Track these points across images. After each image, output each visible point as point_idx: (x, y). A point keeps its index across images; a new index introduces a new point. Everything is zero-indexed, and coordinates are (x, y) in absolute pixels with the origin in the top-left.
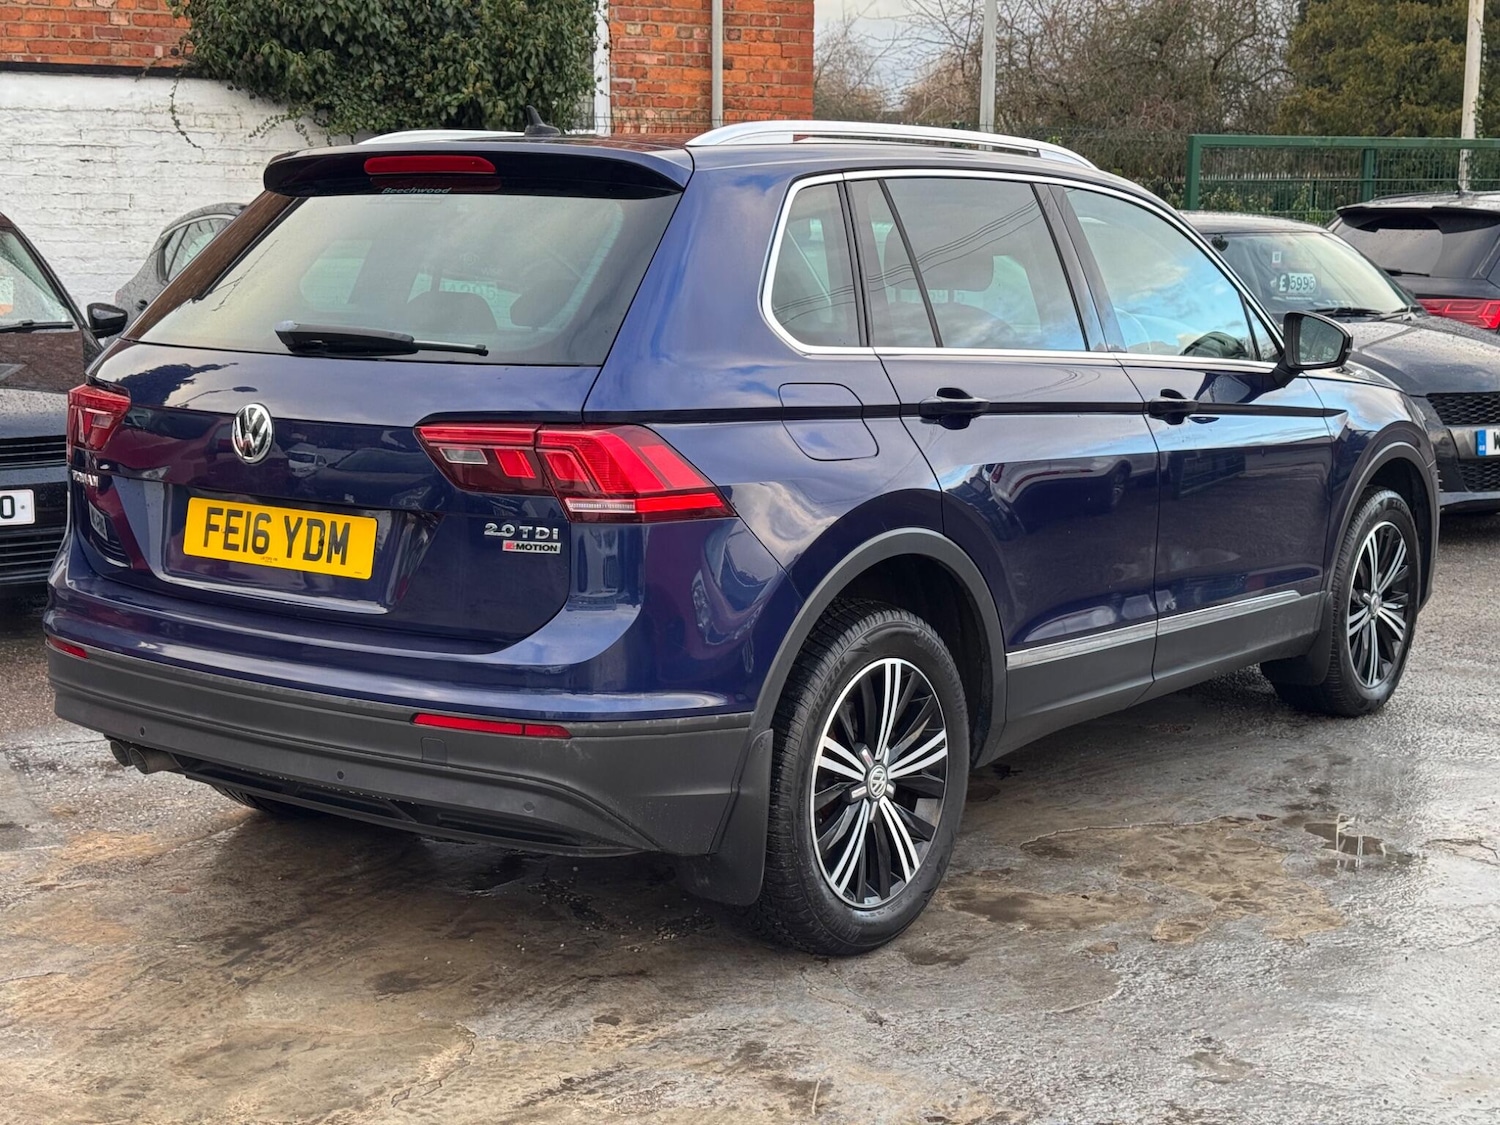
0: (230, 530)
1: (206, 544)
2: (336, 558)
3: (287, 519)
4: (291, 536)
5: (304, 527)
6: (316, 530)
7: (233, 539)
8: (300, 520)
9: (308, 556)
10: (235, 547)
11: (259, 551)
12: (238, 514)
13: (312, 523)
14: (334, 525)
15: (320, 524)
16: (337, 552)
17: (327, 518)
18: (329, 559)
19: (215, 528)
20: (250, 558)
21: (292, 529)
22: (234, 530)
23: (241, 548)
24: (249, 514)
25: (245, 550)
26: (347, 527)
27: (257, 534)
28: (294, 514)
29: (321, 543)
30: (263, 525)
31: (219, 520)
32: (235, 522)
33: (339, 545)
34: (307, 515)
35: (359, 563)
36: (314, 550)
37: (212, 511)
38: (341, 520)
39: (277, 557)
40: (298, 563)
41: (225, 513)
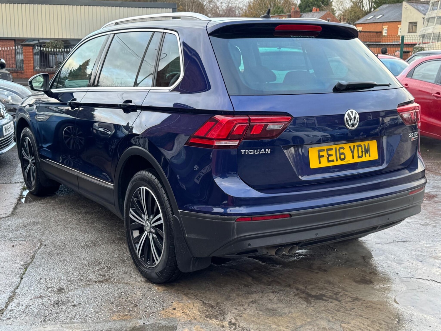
0: (329, 155)
1: (320, 163)
2: (367, 155)
3: (350, 147)
4: (352, 152)
5: (356, 148)
6: (360, 148)
7: (330, 158)
8: (354, 146)
9: (359, 157)
10: (333, 161)
11: (342, 160)
12: (332, 149)
13: (358, 146)
14: (364, 145)
15: (360, 146)
16: (367, 153)
17: (362, 143)
18: (366, 156)
19: (323, 156)
20: (340, 163)
21: (352, 150)
22: (331, 155)
23: (335, 160)
24: (336, 149)
25: (337, 160)
26: (369, 145)
27: (340, 154)
28: (352, 145)
29: (362, 152)
30: (342, 151)
31: (324, 153)
32: (330, 152)
33: (367, 151)
34: (356, 144)
35: (374, 155)
36: (360, 155)
37: (319, 151)
38: (366, 143)
39: (349, 160)
40: (356, 160)
41: (326, 150)
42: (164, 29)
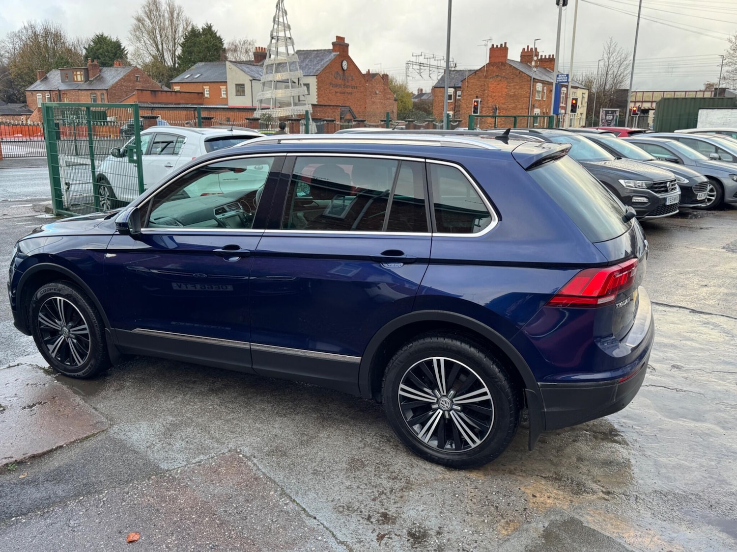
42: (425, 158)
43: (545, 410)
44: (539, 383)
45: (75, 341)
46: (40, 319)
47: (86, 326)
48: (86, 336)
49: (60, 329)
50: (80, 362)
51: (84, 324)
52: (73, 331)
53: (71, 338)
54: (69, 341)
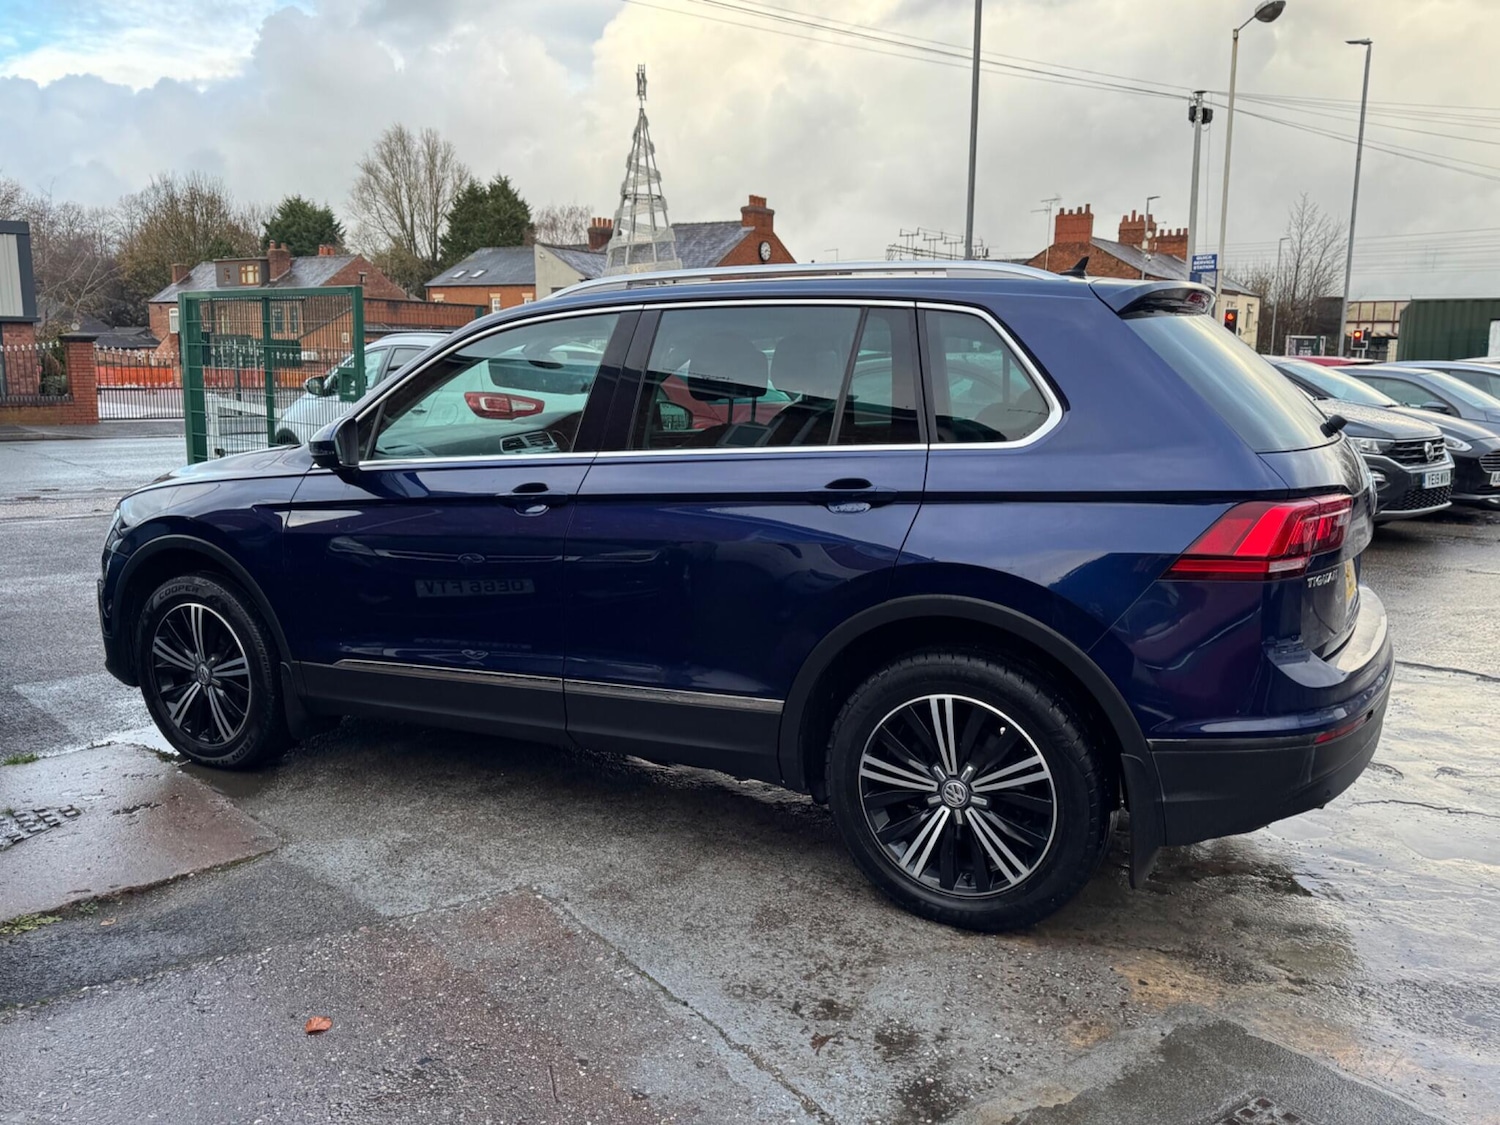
42: (916, 300)
43: (1164, 799)
44: (1148, 740)
45: (221, 692)
46: (155, 650)
47: (244, 659)
48: (243, 679)
49: (193, 669)
50: (229, 735)
51: (241, 656)
52: (217, 672)
53: (215, 686)
54: (210, 690)
